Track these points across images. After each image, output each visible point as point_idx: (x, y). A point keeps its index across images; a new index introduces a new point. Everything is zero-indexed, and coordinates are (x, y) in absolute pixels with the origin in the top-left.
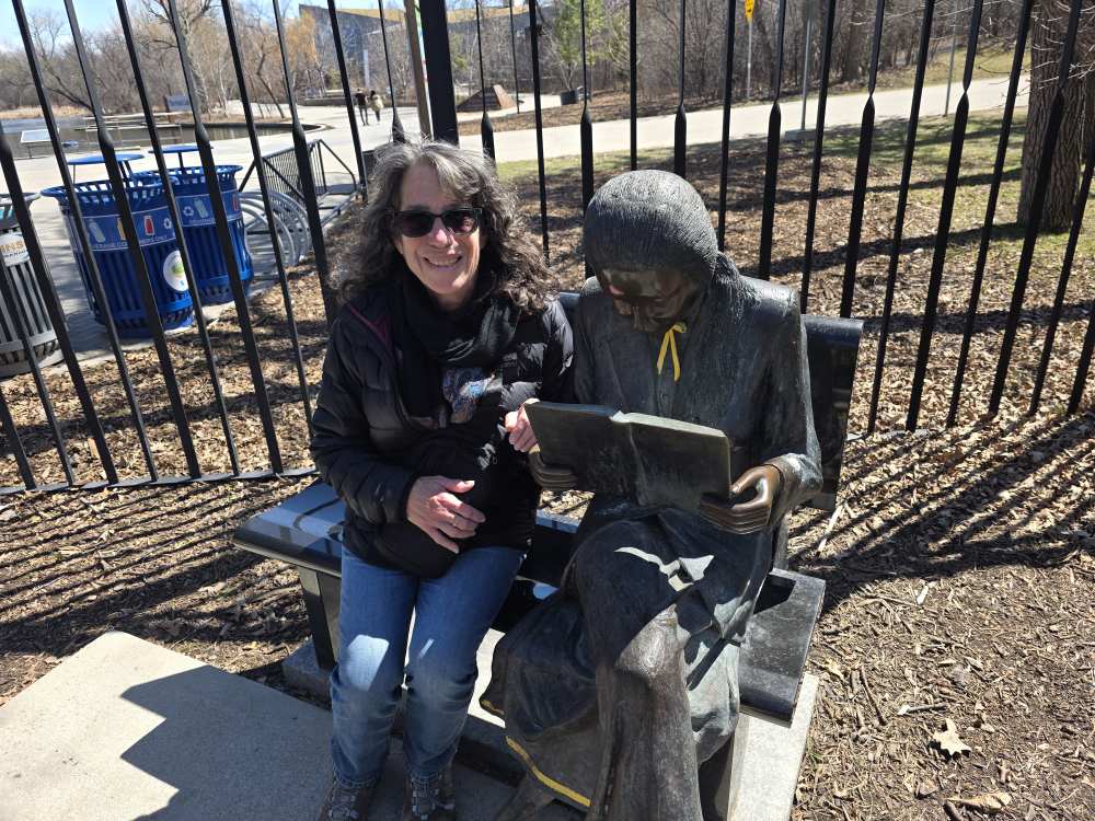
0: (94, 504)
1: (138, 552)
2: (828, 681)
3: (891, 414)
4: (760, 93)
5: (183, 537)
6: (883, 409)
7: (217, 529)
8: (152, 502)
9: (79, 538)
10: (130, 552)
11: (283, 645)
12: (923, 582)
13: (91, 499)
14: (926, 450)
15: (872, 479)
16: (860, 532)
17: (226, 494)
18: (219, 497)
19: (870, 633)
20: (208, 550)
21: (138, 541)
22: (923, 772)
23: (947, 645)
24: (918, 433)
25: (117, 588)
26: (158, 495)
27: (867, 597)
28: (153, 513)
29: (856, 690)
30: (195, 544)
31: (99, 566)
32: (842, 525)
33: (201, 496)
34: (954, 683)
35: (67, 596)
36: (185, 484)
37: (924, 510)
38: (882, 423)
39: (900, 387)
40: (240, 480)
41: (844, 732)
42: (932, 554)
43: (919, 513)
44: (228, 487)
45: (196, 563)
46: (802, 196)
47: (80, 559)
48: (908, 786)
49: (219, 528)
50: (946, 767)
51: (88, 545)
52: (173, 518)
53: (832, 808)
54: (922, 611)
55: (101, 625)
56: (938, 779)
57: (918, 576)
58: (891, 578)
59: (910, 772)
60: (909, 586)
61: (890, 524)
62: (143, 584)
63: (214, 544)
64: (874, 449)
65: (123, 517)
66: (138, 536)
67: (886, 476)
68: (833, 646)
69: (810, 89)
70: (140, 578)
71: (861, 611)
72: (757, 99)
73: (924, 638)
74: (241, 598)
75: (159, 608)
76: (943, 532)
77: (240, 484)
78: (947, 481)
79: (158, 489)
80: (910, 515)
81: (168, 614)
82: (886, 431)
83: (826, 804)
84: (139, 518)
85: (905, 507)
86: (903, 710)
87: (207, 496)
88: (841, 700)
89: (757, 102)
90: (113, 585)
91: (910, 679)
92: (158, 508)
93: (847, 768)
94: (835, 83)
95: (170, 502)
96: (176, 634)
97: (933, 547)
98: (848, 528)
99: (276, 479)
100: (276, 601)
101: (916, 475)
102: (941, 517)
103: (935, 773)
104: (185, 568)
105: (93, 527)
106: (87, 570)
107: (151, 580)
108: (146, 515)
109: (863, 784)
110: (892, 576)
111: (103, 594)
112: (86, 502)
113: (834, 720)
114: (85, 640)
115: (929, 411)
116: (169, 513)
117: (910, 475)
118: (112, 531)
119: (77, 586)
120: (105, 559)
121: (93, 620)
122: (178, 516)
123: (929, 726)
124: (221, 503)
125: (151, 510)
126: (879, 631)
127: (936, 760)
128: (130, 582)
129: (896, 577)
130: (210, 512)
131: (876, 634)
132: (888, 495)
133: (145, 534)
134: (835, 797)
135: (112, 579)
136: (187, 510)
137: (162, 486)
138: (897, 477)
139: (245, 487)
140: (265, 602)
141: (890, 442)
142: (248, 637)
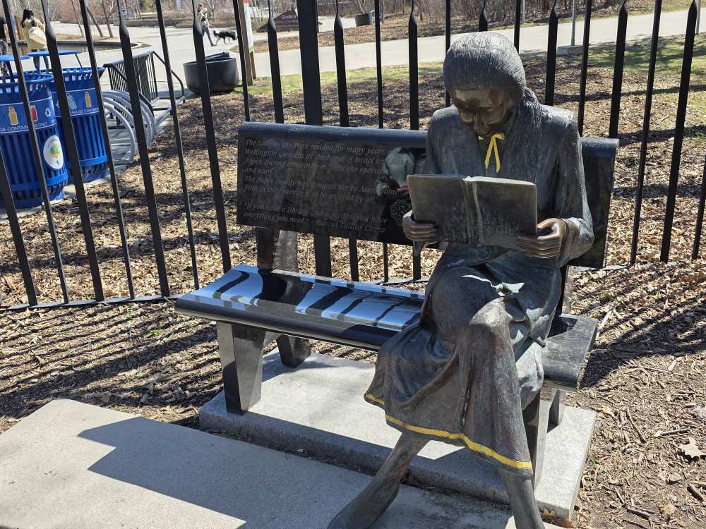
0: (20, 320)
1: (64, 351)
2: (603, 418)
3: (649, 251)
4: (535, 16)
5: (97, 341)
6: (642, 248)
7: (123, 335)
8: (66, 318)
9: (13, 342)
10: (57, 351)
11: (191, 407)
12: (673, 357)
13: (16, 317)
14: (676, 274)
15: (634, 294)
16: (625, 328)
17: (125, 312)
18: (121, 314)
19: (634, 389)
20: (119, 350)
21: (62, 344)
22: (672, 469)
23: (690, 394)
24: (670, 264)
25: (53, 374)
26: (70, 314)
27: (631, 367)
28: (70, 326)
29: (623, 422)
30: (109, 345)
31: (36, 360)
32: (612, 323)
33: (105, 313)
34: (695, 417)
35: (15, 379)
36: (92, 305)
37: (673, 313)
38: (642, 257)
39: (656, 234)
40: (136, 302)
41: (615, 446)
42: (679, 341)
43: (669, 314)
44: (126, 307)
45: (112, 358)
46: (573, 99)
47: (18, 356)
48: (662, 477)
49: (125, 335)
50: (689, 466)
51: (22, 347)
52: (87, 328)
53: (607, 490)
54: (672, 375)
55: (45, 398)
56: (683, 473)
57: (669, 354)
58: (649, 355)
59: (663, 470)
60: (663, 360)
61: (649, 322)
62: (73, 372)
63: (124, 345)
64: (636, 274)
65: (47, 328)
66: (61, 341)
67: (645, 292)
68: (606, 398)
69: (578, 13)
70: (70, 368)
71: (627, 376)
72: (532, 21)
73: (673, 392)
74: (151, 379)
75: (89, 387)
76: (687, 326)
77: (136, 305)
78: (691, 294)
79: (70, 309)
80: (663, 316)
81: (98, 389)
82: (645, 263)
83: (604, 488)
84: (60, 328)
85: (659, 311)
86: (657, 434)
87: (111, 313)
88: (612, 428)
89: (532, 23)
90: (50, 372)
91: (663, 416)
92: (73, 322)
93: (618, 468)
94: (600, 7)
95: (81, 318)
96: (107, 401)
97: (681, 336)
98: (616, 326)
99: (164, 301)
100: (180, 380)
101: (668, 290)
102: (686, 316)
103: (681, 470)
104: (103, 361)
105: (24, 335)
106: (26, 363)
107: (78, 369)
108: (65, 327)
109: (629, 477)
110: (649, 354)
111: (43, 379)
112: (14, 318)
113: (608, 440)
114: (35, 407)
115: (679, 249)
116: (83, 325)
117: (664, 291)
118: (41, 337)
119: (20, 374)
120: (39, 355)
121: (39, 395)
122: (90, 327)
123: (677, 442)
124: (123, 318)
125: (68, 323)
126: (640, 388)
127: (682, 462)
128: (63, 370)
129: (652, 354)
130: (116, 324)
131: (638, 390)
132: (647, 304)
133: (67, 339)
134: (610, 484)
135: (47, 369)
136: (96, 323)
137: (73, 306)
138: (654, 293)
139: (140, 307)
140: (171, 381)
141: (648, 270)
142: (163, 403)
